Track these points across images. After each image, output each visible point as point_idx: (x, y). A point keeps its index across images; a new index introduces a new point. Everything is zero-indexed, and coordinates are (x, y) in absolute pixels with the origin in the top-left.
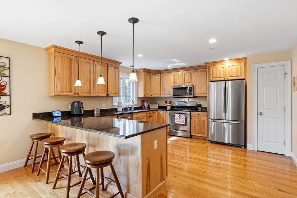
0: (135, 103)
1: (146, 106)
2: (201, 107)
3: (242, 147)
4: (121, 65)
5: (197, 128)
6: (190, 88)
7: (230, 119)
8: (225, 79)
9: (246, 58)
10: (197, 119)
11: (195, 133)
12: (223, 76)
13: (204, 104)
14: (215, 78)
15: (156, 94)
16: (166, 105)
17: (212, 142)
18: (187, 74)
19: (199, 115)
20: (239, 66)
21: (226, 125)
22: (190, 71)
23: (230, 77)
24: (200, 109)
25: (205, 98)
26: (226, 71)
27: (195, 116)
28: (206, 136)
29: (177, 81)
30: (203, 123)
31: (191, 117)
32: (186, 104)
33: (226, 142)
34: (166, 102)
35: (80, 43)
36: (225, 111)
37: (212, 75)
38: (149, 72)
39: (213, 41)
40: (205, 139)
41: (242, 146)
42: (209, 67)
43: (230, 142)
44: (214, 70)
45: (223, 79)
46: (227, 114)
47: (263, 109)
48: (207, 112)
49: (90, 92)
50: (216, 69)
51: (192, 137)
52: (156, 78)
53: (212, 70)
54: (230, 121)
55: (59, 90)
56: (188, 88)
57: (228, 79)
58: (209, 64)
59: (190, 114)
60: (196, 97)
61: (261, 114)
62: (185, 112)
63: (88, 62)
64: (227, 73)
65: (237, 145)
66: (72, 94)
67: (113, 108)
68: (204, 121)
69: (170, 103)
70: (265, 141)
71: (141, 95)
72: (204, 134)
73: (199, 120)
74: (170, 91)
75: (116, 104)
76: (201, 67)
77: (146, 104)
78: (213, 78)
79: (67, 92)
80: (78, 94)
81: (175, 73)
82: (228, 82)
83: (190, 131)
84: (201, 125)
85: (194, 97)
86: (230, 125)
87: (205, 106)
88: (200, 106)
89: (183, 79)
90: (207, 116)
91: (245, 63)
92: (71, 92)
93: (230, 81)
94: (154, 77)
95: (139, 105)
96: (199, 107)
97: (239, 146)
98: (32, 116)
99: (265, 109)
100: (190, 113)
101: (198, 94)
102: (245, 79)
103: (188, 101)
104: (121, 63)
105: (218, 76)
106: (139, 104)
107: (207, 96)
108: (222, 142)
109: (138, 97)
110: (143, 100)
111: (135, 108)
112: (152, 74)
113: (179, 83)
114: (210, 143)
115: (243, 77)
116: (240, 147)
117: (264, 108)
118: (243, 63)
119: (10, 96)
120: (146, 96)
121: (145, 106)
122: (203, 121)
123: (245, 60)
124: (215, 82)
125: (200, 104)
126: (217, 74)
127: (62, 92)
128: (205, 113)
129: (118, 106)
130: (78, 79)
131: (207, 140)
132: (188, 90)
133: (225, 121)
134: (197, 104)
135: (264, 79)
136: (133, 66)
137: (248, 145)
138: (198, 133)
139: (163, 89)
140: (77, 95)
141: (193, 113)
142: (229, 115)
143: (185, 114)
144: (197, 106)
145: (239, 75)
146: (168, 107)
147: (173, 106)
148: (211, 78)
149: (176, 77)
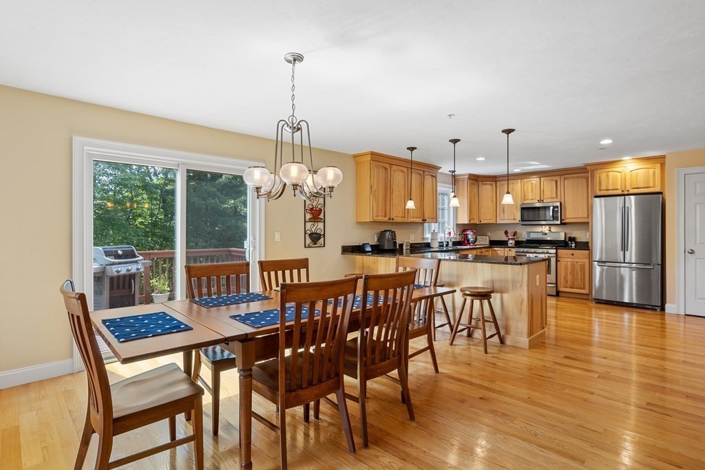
0: (452, 235)
1: (472, 239)
2: (576, 243)
3: (656, 310)
4: (440, 171)
5: (569, 277)
6: (554, 207)
7: (633, 262)
8: (624, 193)
9: (664, 157)
10: (569, 263)
11: (566, 287)
12: (619, 187)
13: (581, 236)
14: (604, 190)
15: (486, 218)
16: (505, 239)
17: (599, 302)
18: (549, 182)
19: (573, 255)
20: (651, 171)
21: (625, 272)
22: (555, 178)
23: (633, 188)
24: (573, 245)
25: (586, 225)
26: (625, 179)
27: (566, 256)
28: (588, 293)
29: (530, 195)
30: (581, 269)
31: (558, 259)
32: (544, 236)
33: (626, 300)
34: (506, 233)
35: (412, 149)
36: (624, 247)
37: (598, 185)
38: (475, 179)
39: (606, 142)
40: (585, 297)
41: (656, 308)
42: (593, 171)
43: (635, 301)
44: (603, 176)
45: (620, 192)
46: (627, 254)
47: (696, 244)
48: (589, 250)
49: (404, 217)
50: (607, 175)
51: (560, 294)
52: (487, 189)
53: (600, 177)
54: (634, 265)
55: (375, 214)
56: (551, 208)
57: (630, 192)
58: (595, 166)
59: (556, 253)
60: (565, 224)
61: (692, 252)
62: (545, 251)
63: (402, 171)
64: (628, 183)
65: (647, 307)
66: (386, 219)
67: (425, 242)
68: (582, 267)
69: (514, 236)
70: (699, 299)
71: (464, 220)
72: (584, 288)
73: (574, 265)
74: (515, 213)
75: (428, 236)
76: (578, 171)
77: (471, 236)
78: (600, 190)
79: (382, 216)
80: (393, 219)
81: (525, 180)
82: (630, 199)
83: (556, 284)
84: (577, 273)
85: (562, 224)
86: (634, 272)
87: (584, 240)
88: (572, 239)
89: (542, 192)
90: (590, 257)
91: (663, 165)
92: (385, 216)
93: (632, 197)
94: (485, 187)
95: (458, 239)
96: (571, 241)
97: (650, 307)
98: (340, 250)
99: (700, 243)
100: (557, 251)
101: (571, 218)
102: (661, 193)
103: (550, 230)
104: (440, 168)
105: (610, 187)
106: (458, 236)
107: (588, 223)
108: (618, 300)
109: (457, 224)
110: (463, 229)
111: (455, 244)
112: (480, 183)
113: (532, 199)
114: (597, 303)
115: (658, 189)
116: (653, 308)
117: (698, 242)
118: (658, 166)
119: (324, 222)
120: (472, 222)
121: (468, 241)
122: (581, 265)
123: (663, 159)
124: (602, 199)
125: (573, 236)
126: (608, 183)
127: (377, 216)
128: (586, 252)
129: (432, 239)
130: (411, 199)
131: (589, 300)
132: (551, 211)
133: (623, 265)
134: (569, 235)
135: (698, 192)
136: (454, 171)
137: (667, 306)
138: (572, 288)
139: (502, 209)
140: (392, 221)
141: (561, 252)
142: (632, 254)
143: (547, 253)
144: (567, 240)
145: (651, 185)
146: (511, 242)
147: (520, 240)
148: (597, 190)
149: (528, 188)
